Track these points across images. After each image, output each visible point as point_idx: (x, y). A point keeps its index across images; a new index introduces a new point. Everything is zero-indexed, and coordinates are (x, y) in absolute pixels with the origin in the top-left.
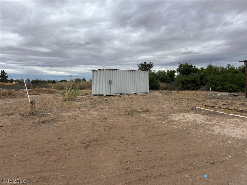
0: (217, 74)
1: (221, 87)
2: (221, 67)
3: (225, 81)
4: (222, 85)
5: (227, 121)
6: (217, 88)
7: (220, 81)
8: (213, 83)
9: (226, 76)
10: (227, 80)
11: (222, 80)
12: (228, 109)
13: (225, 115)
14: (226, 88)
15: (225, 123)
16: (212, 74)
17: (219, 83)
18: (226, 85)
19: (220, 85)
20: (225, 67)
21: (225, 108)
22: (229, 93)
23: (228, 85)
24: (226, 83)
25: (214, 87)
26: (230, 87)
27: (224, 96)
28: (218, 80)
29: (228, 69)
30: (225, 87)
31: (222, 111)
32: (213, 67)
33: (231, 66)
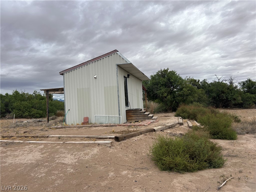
0: (24, 100)
1: (28, 114)
2: (27, 93)
3: (32, 107)
4: (29, 112)
5: (22, 149)
6: (24, 115)
7: (27, 108)
8: (20, 110)
9: (33, 103)
10: (34, 107)
11: (29, 107)
12: (26, 137)
13: (22, 143)
14: (33, 115)
15: (20, 151)
16: (18, 101)
17: (26, 110)
18: (33, 111)
19: (26, 112)
20: (31, 94)
21: (23, 137)
22: (35, 120)
23: (34, 111)
24: (33, 109)
25: (20, 114)
26: (37, 113)
27: (29, 122)
28: (25, 107)
29: (35, 95)
30: (32, 113)
31: (20, 140)
32: (19, 93)
33: (37, 92)
